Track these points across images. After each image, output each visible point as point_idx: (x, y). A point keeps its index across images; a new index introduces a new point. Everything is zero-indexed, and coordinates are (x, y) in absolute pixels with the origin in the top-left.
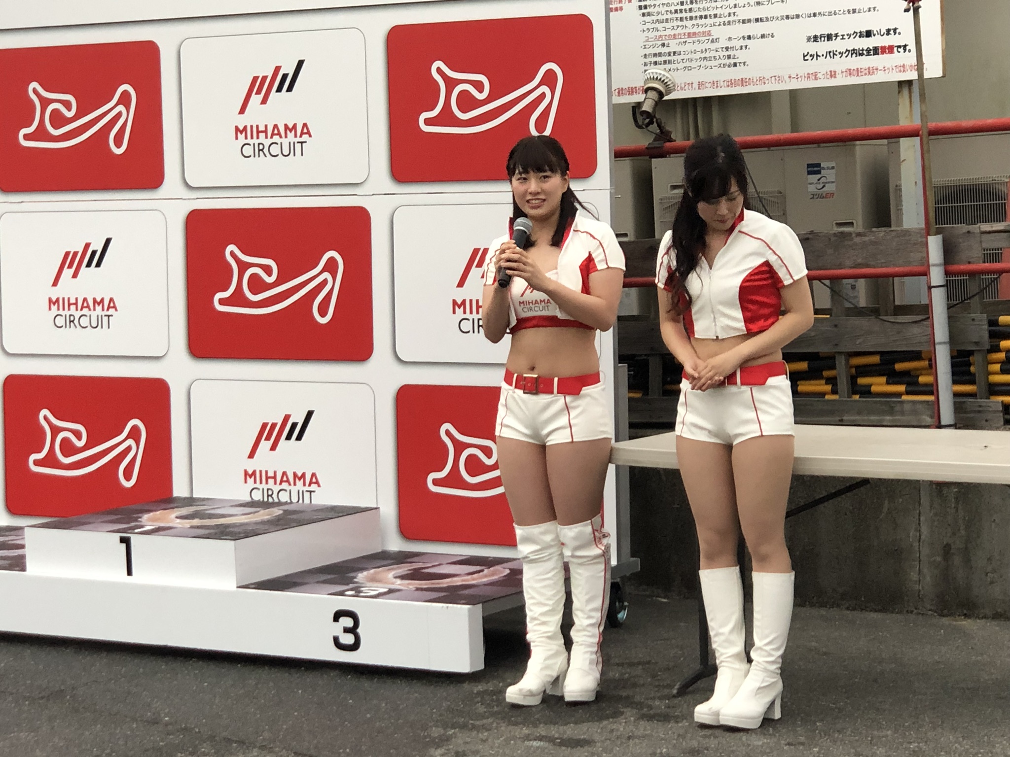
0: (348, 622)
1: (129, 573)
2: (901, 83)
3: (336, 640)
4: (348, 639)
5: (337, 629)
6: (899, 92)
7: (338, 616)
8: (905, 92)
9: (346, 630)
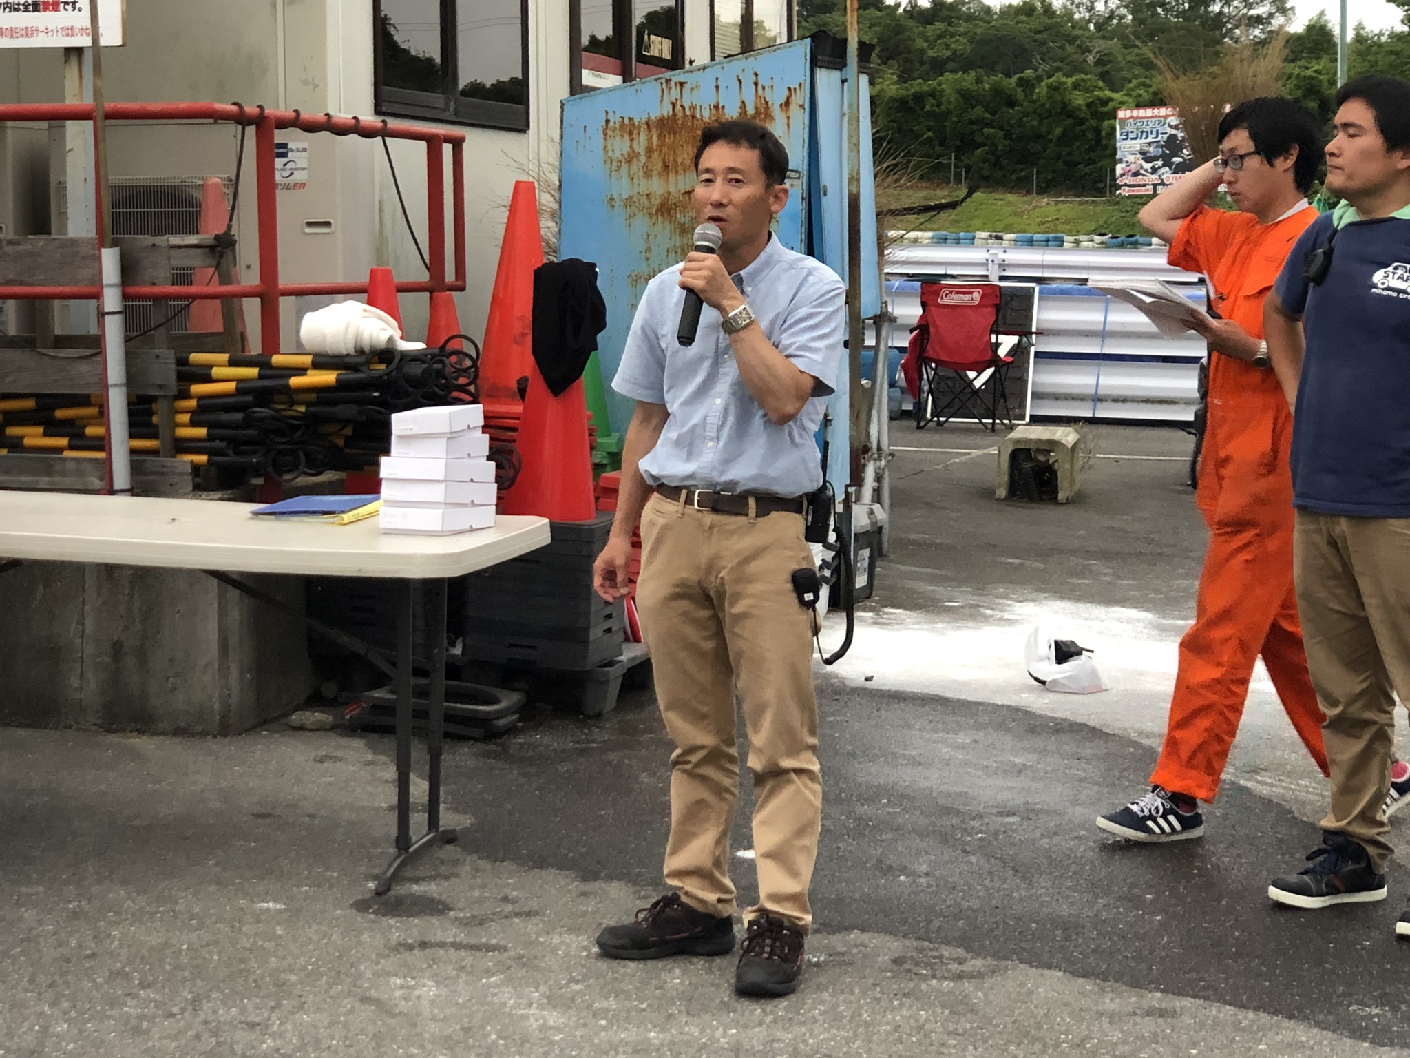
2: (68, 50)
6: (66, 62)
8: (74, 60)
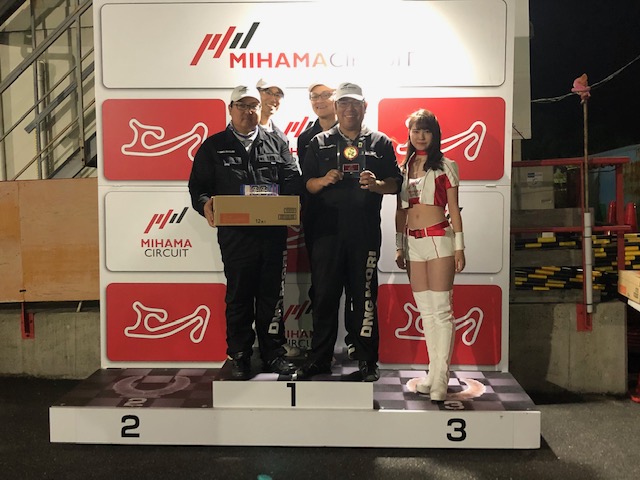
0: (459, 425)
1: (293, 404)
3: (449, 436)
4: (459, 434)
5: (451, 430)
7: (450, 422)
9: (456, 430)
